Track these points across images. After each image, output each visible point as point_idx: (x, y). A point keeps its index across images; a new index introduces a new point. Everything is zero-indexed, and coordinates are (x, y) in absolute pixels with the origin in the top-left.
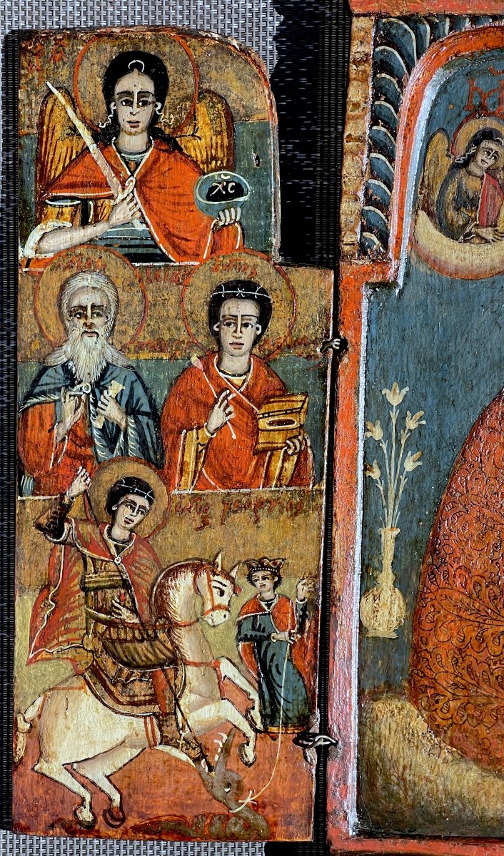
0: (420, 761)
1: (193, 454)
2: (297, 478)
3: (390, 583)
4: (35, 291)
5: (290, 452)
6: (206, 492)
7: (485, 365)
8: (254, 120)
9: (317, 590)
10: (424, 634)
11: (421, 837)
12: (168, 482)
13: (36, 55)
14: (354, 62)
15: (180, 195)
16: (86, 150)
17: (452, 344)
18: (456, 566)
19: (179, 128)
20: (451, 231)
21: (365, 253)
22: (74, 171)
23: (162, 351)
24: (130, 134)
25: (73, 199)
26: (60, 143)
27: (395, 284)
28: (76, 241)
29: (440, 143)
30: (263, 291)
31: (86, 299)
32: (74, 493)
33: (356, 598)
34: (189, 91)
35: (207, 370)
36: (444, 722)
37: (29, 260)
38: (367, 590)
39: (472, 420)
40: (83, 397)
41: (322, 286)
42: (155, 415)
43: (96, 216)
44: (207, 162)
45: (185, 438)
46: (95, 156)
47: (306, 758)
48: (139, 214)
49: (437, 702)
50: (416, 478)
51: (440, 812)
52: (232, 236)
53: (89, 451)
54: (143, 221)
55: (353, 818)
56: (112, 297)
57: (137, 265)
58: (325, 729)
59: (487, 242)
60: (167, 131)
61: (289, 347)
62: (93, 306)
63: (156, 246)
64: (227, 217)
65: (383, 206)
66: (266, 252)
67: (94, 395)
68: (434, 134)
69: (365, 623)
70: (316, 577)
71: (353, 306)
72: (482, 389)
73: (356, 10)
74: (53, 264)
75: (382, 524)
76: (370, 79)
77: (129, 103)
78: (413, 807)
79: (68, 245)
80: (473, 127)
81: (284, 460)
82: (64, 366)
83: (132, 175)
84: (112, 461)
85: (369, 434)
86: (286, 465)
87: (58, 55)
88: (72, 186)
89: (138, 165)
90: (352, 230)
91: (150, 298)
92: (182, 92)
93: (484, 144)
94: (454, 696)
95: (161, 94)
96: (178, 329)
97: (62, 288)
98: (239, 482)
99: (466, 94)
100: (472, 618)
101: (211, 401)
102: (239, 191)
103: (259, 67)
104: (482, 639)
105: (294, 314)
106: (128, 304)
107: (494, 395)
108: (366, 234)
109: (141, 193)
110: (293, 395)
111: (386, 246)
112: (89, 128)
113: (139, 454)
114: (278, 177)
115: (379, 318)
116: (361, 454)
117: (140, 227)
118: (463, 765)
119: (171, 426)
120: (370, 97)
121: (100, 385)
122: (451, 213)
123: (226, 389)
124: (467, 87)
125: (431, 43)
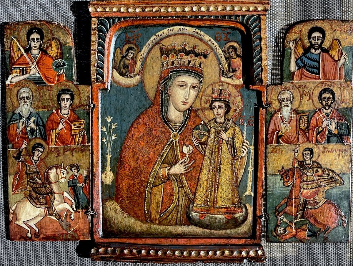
0: (118, 217)
1: (55, 136)
2: (83, 142)
3: (109, 170)
4: (10, 93)
5: (81, 135)
6: (59, 146)
7: (133, 110)
8: (68, 45)
9: (89, 172)
10: (119, 183)
11: (119, 238)
12: (48, 144)
13: (8, 29)
14: (93, 30)
15: (48, 66)
16: (23, 54)
17: (124, 105)
18: (127, 165)
19: (47, 48)
20: (122, 74)
21: (98, 81)
22: (20, 60)
23: (45, 108)
24: (34, 50)
25: (20, 68)
26: (16, 52)
27: (107, 89)
28: (21, 79)
29: (119, 51)
30: (72, 92)
31: (24, 95)
32: (23, 148)
33: (100, 174)
34: (50, 38)
35: (57, 113)
36: (124, 207)
37: (9, 85)
38: (103, 172)
39: (130, 125)
40: (24, 122)
41: (87, 90)
42: (44, 126)
43: (26, 72)
44: (55, 57)
45: (52, 132)
46: (25, 56)
47: (88, 218)
48: (37, 72)
49: (123, 201)
50: (115, 141)
51: (124, 231)
52: (63, 77)
53: (27, 136)
54: (39, 73)
55: (101, 233)
56: (31, 94)
57: (37, 85)
58: (93, 210)
59: (132, 77)
60: (44, 49)
61: (79, 107)
62: (26, 97)
63: (42, 80)
64: (61, 72)
65: (102, 68)
66: (72, 81)
67: (27, 121)
68: (117, 49)
69: (103, 181)
70: (89, 168)
71: (96, 95)
72: (132, 117)
73: (92, 16)
74: (15, 86)
75: (107, 154)
76: (97, 34)
77: (34, 42)
78: (117, 230)
79: (19, 80)
80: (127, 47)
81: (79, 137)
82: (19, 113)
83: (35, 60)
84: (33, 139)
85: (102, 130)
86: (80, 138)
87: (14, 29)
88: (19, 64)
89: (37, 58)
90: (94, 75)
91: (41, 94)
92: (48, 38)
93: (130, 51)
94: (127, 200)
95: (42, 39)
96: (49, 102)
97: (18, 92)
98: (67, 143)
99: (125, 38)
100: (131, 178)
101: (59, 122)
102: (64, 65)
103: (68, 31)
104: (134, 184)
105: (80, 98)
106: (36, 96)
107: (136, 118)
108: (98, 76)
109: (38, 66)
110: (81, 120)
111: (103, 79)
112: (23, 48)
113: (40, 137)
114: (75, 61)
115: (104, 98)
116: (100, 135)
117: (38, 75)
118: (130, 218)
119: (48, 129)
120: (97, 39)
121: (29, 118)
122: (122, 69)
123: (63, 118)
124: (125, 36)
125: (113, 24)
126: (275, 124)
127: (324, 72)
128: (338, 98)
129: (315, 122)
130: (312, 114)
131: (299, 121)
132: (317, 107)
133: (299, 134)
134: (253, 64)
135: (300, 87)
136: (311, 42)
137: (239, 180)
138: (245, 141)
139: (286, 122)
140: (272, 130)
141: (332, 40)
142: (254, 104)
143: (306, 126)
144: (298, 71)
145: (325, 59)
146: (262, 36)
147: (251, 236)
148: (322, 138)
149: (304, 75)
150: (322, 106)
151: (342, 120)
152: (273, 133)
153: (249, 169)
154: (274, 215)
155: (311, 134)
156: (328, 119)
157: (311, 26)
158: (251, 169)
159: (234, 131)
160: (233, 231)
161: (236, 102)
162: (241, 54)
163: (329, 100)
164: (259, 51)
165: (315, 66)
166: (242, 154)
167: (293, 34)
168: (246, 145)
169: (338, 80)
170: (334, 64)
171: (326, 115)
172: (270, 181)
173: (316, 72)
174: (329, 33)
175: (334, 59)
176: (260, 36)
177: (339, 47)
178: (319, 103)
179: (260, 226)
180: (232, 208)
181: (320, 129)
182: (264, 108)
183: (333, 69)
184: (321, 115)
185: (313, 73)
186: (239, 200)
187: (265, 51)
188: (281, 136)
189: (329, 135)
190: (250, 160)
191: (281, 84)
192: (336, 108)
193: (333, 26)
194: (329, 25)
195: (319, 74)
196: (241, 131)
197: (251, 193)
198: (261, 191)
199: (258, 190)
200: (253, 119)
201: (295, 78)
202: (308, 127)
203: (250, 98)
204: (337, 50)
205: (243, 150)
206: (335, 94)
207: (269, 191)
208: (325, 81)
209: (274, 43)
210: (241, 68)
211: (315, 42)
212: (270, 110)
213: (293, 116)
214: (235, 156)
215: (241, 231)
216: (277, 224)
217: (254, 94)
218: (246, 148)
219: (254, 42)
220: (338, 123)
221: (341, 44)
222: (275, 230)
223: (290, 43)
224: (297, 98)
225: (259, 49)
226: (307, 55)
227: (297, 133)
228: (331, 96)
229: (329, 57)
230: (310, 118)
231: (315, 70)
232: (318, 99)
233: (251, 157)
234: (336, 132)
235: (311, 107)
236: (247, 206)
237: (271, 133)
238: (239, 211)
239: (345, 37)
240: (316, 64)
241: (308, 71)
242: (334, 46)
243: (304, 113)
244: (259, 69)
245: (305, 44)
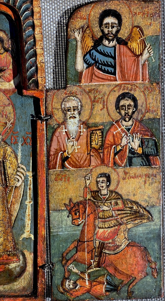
126: (58, 142)
127: (122, 71)
128: (142, 106)
129: (112, 138)
130: (108, 128)
131: (91, 138)
132: (114, 118)
133: (90, 155)
134: (26, 61)
135: (90, 91)
136: (102, 31)
137: (13, 218)
138: (20, 165)
139: (73, 138)
140: (55, 151)
141: (131, 27)
142: (31, 115)
143: (100, 144)
144: (87, 70)
145: (122, 54)
146: (36, 22)
147: (31, 293)
148: (121, 160)
149: (95, 75)
150: (121, 116)
151: (148, 135)
152: (56, 153)
153: (27, 202)
154: (60, 264)
155: (107, 154)
156: (129, 134)
157: (103, 9)
158: (29, 203)
159: (5, 153)
160: (7, 287)
161: (6, 112)
162: (9, 47)
163: (129, 109)
164: (33, 43)
165: (110, 63)
166: (17, 183)
167: (79, 19)
168: (22, 170)
169: (140, 82)
170: (135, 60)
171: (125, 128)
172: (55, 219)
173: (111, 70)
174: (127, 18)
175: (134, 54)
176: (33, 22)
177: (141, 37)
178: (117, 113)
179: (43, 280)
180: (5, 257)
181: (119, 148)
182: (44, 121)
183: (133, 66)
184: (119, 130)
185: (108, 72)
186: (13, 246)
187: (40, 42)
188: (67, 158)
189: (130, 155)
190: (28, 191)
191: (65, 88)
192: (139, 119)
193: (132, 9)
194: (127, 7)
195: (114, 74)
196: (14, 152)
197: (30, 235)
198: (43, 232)
199: (38, 230)
200: (30, 136)
201: (83, 80)
202: (102, 146)
203: (25, 108)
204: (139, 41)
205: (18, 177)
206: (137, 101)
207: (53, 232)
208: (123, 84)
209: (55, 32)
210: (11, 67)
211: (108, 31)
212: (52, 123)
213: (82, 130)
214: (7, 186)
215: (18, 286)
216: (65, 276)
217: (31, 101)
218: (22, 175)
219: (25, 31)
220: (142, 139)
221: (143, 33)
222: (62, 284)
223: (74, 32)
224: (87, 106)
225: (33, 40)
226: (99, 48)
227: (88, 154)
228: (132, 103)
229: (128, 51)
230: (104, 133)
231: (110, 69)
232: (114, 108)
233: (29, 187)
234: (140, 151)
235: (106, 119)
236: (26, 253)
237: (54, 155)
238: (15, 259)
239: (149, 24)
240: (110, 60)
241: (100, 69)
242: (134, 35)
243: (97, 126)
244: (33, 68)
245: (95, 33)
